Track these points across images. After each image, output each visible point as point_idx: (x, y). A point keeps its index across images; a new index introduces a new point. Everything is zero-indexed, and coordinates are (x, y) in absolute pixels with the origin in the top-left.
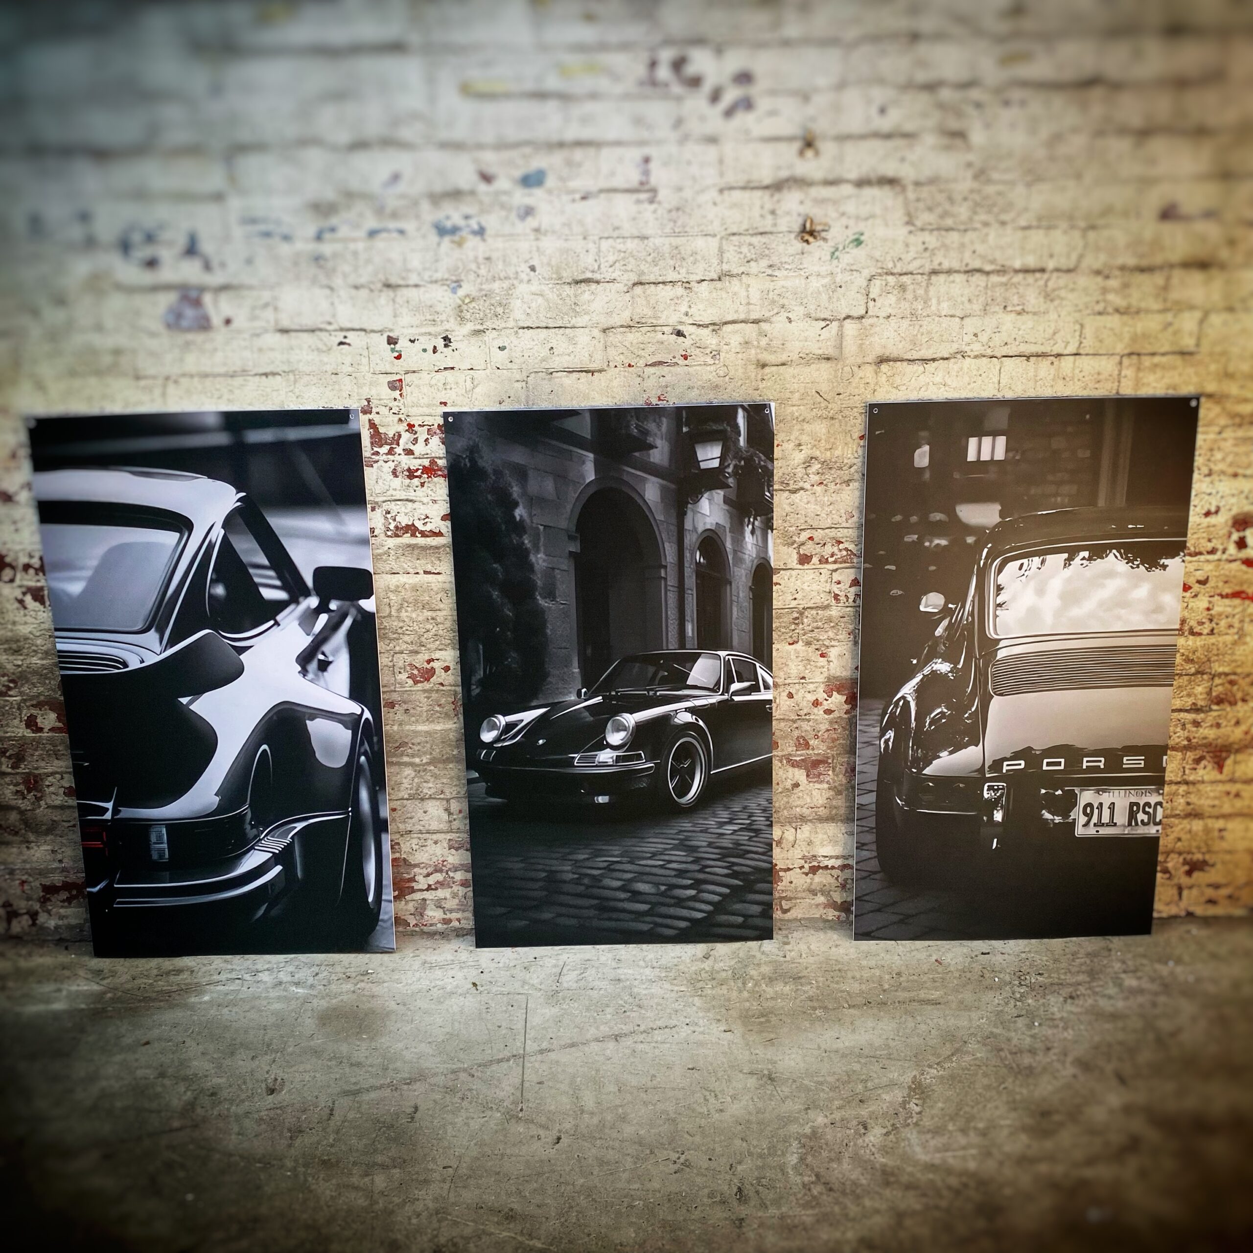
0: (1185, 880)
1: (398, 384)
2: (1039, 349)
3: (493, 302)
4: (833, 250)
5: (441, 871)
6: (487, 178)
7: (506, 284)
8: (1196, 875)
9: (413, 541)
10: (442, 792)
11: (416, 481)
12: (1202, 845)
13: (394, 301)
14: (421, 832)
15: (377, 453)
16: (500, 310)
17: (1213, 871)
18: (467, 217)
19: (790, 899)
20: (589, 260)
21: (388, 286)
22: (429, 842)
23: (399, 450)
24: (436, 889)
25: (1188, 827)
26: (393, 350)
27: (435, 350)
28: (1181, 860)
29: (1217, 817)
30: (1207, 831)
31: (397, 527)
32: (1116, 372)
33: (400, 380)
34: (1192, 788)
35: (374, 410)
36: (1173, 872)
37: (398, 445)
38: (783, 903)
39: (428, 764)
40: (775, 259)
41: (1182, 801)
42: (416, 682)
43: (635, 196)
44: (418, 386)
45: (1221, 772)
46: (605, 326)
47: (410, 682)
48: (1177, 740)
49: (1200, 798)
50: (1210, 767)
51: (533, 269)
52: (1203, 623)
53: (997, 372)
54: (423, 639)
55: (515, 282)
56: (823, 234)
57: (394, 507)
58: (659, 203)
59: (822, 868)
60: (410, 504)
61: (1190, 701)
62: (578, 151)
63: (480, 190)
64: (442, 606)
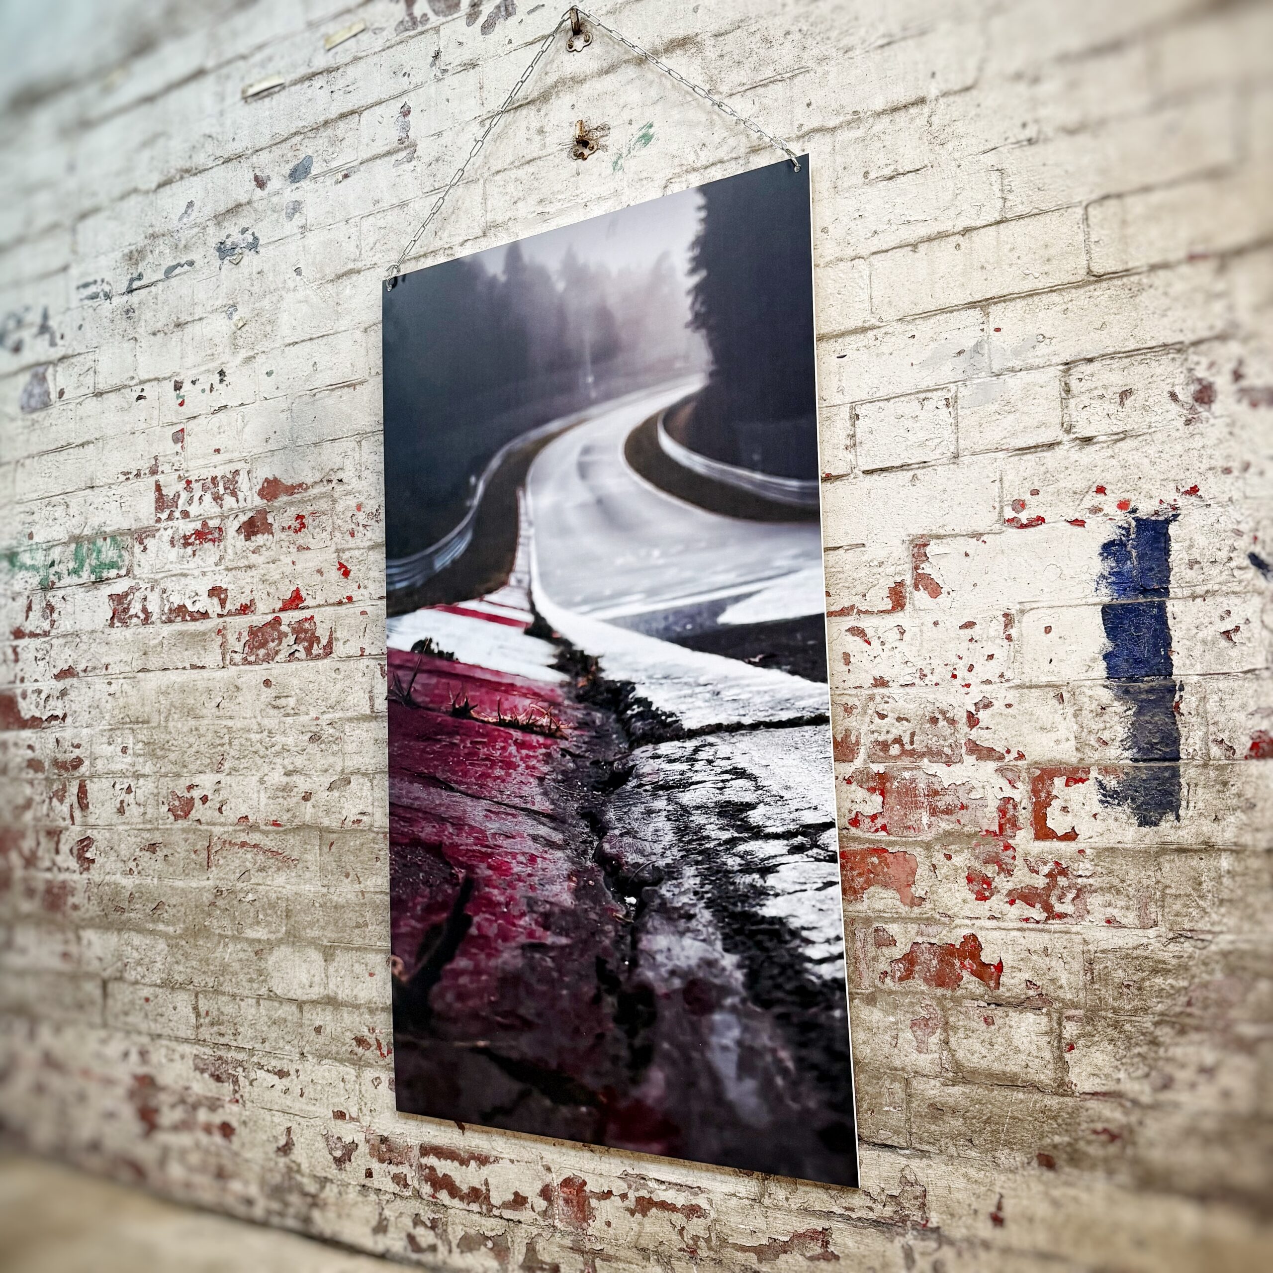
1: (180, 435)
2: (932, 228)
3: (263, 320)
4: (614, 158)
5: (184, 1103)
6: (261, 183)
9: (184, 626)
10: (192, 981)
11: (189, 550)
13: (182, 340)
15: (159, 520)
18: (244, 231)
19: (608, 1258)
21: (178, 325)
22: (177, 1055)
23: (177, 514)
24: (180, 1130)
26: (178, 397)
27: (212, 389)
31: (170, 610)
32: (1081, 237)
33: (182, 430)
35: (160, 469)
37: (177, 507)
38: (598, 1262)
40: (546, 191)
42: (177, 817)
43: (394, 158)
44: (196, 434)
47: (171, 817)
54: (186, 758)
56: (602, 141)
57: (170, 585)
58: (419, 158)
59: (656, 1205)
60: (183, 579)
62: (341, 124)
63: (255, 198)
64: (205, 711)
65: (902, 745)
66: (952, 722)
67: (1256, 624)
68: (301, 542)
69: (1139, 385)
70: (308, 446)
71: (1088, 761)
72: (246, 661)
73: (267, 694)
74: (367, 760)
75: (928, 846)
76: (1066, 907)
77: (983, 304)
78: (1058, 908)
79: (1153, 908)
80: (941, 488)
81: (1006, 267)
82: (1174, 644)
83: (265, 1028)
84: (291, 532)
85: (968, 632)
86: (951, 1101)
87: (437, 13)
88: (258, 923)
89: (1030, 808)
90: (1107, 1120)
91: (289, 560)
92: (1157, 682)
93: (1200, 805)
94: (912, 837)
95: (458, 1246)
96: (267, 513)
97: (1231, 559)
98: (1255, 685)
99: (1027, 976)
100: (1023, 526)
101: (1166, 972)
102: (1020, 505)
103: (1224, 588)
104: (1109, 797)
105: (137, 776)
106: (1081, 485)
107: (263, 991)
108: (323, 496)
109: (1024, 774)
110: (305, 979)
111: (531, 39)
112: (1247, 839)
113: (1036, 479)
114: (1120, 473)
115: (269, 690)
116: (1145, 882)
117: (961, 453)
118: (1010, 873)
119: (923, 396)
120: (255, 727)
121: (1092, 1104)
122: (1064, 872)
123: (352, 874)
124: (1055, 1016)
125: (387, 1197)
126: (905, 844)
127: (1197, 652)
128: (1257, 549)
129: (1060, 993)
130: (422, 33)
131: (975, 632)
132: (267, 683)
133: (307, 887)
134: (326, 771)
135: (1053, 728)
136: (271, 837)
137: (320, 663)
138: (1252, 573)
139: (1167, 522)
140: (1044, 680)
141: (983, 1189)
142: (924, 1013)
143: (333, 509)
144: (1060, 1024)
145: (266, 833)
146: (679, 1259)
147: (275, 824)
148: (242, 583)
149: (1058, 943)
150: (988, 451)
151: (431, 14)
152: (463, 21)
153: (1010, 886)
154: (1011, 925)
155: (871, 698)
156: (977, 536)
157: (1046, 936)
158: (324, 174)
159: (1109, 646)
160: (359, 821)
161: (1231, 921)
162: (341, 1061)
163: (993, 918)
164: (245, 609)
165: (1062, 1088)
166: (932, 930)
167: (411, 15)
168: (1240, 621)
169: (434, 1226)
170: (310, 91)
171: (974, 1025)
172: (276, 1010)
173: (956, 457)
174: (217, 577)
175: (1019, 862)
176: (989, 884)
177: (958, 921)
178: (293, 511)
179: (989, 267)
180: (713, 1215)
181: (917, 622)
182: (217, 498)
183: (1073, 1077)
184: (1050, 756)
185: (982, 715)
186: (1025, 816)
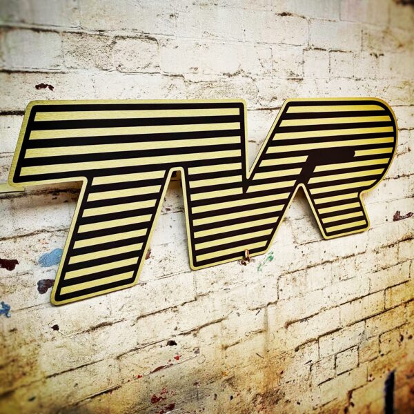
2: (355, 296)
4: (258, 266)
6: (7, 265)
7: (32, 346)
16: (27, 369)
20: (102, 310)
32: (384, 299)
40: (228, 279)
46: (118, 355)
51: (56, 328)
53: (339, 314)
55: (40, 343)
69: (392, 338)
81: (370, 308)
100: (371, 381)
102: (371, 375)
113: (374, 367)
117: (360, 364)
119: (352, 348)
139: (394, 372)
150: (365, 362)
156: (362, 386)
179: (366, 308)
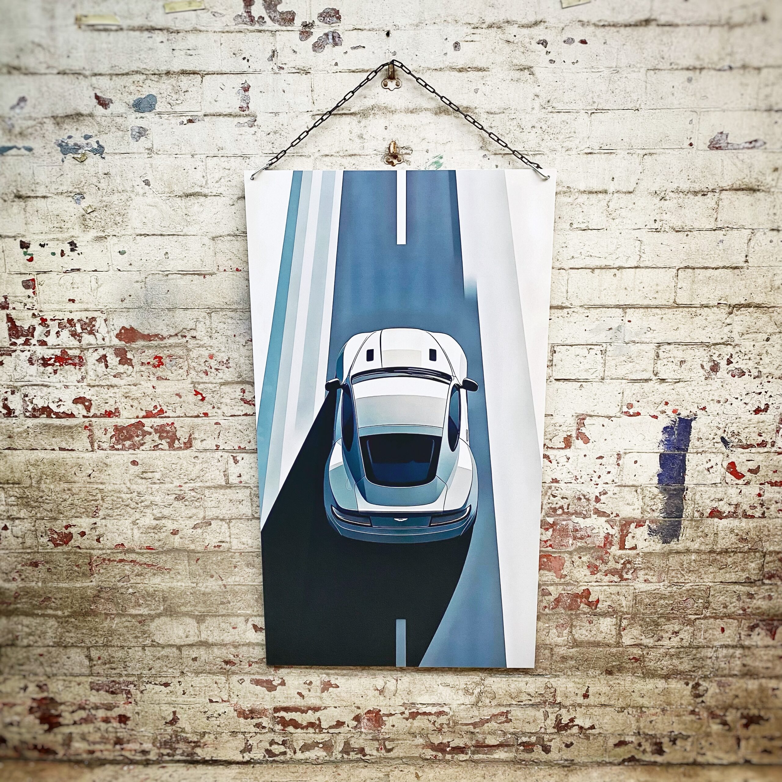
0: (741, 732)
1: (31, 283)
2: (603, 263)
3: (113, 211)
5: (84, 709)
6: (103, 103)
7: (124, 197)
8: (752, 727)
9: (49, 421)
10: (83, 641)
11: (50, 369)
12: (758, 702)
13: (25, 210)
14: (65, 675)
15: (15, 344)
16: (119, 219)
17: (767, 725)
18: (87, 137)
19: (393, 740)
20: (197, 176)
21: (19, 197)
22: (73, 684)
23: (33, 341)
24: (81, 724)
25: (745, 686)
26: (25, 254)
27: (62, 254)
28: (739, 714)
29: (771, 678)
30: (762, 689)
31: (34, 409)
32: (673, 284)
33: (33, 280)
34: (747, 652)
35: (11, 306)
36: (732, 724)
37: (33, 336)
38: (387, 743)
39: (69, 616)
41: (738, 662)
42: (56, 545)
43: (237, 120)
44: (48, 285)
45: (774, 639)
46: (214, 235)
47: (51, 545)
48: (733, 610)
49: (755, 660)
50: (763, 633)
51: (147, 183)
52: (755, 507)
53: (564, 283)
54: (61, 507)
55: (132, 195)
56: (406, 157)
57: (31, 392)
58: (259, 127)
59: (420, 714)
60: (45, 389)
61: (745, 575)
62: (183, 78)
63: (95, 113)
64: (76, 479)
65: (563, 510)
66: (588, 500)
67: (719, 465)
68: (159, 374)
69: (689, 359)
70: (163, 310)
71: (645, 518)
72: (113, 448)
73: (134, 469)
74: (224, 512)
75: (571, 553)
76: (629, 576)
77: (624, 307)
78: (625, 576)
79: (663, 575)
80: (594, 393)
81: (637, 291)
82: (687, 472)
83: (151, 662)
84: (150, 367)
85: (600, 461)
86: (571, 655)
87: (273, 20)
88: (139, 606)
89: (619, 537)
90: (635, 654)
91: (150, 385)
92: (677, 486)
93: (687, 535)
94: (564, 549)
95: (300, 750)
96: (127, 352)
97: (714, 438)
98: (715, 489)
99: (609, 603)
100: (630, 416)
101: (665, 598)
102: (630, 406)
103: (710, 450)
104: (652, 532)
105: (13, 519)
106: (658, 401)
107: (148, 642)
108: (177, 345)
109: (618, 523)
110: (181, 633)
111: (353, 69)
112: (703, 548)
113: (639, 395)
114: (676, 397)
115: (136, 468)
116: (662, 565)
117: (606, 378)
118: (606, 563)
119: (589, 347)
120: (125, 490)
121: (631, 650)
122: (629, 562)
123: (216, 576)
124: (619, 618)
125: (251, 735)
126: (560, 552)
127: (695, 476)
128: (724, 435)
129: (622, 609)
130: (260, 31)
131: (602, 461)
132: (134, 463)
133: (179, 584)
134: (190, 518)
135: (633, 504)
136: (145, 556)
137: (181, 452)
138: (721, 445)
139: (691, 420)
140: (631, 483)
141: (581, 686)
142: (562, 622)
143: (188, 355)
144: (621, 621)
145: (142, 554)
146: (432, 734)
147: (148, 548)
148: (106, 397)
149: (623, 590)
150: (618, 379)
151: (267, 19)
152: (297, 35)
153: (606, 569)
154: (604, 584)
155: (550, 488)
156: (609, 417)
157: (618, 588)
158: (169, 113)
159: (661, 470)
160: (220, 546)
161: (692, 579)
162: (214, 674)
163: (597, 581)
164: (109, 414)
165: (618, 644)
166: (569, 588)
167: (249, 12)
168: (714, 464)
169: (284, 743)
170: (150, 41)
171: (583, 624)
172: (159, 652)
173: (603, 379)
174: (79, 390)
175: (611, 558)
176: (597, 568)
177: (581, 584)
178: (151, 353)
179: (629, 289)
180: (451, 713)
181: (576, 454)
182: (74, 334)
183: (623, 640)
184: (630, 515)
185: (603, 498)
186: (616, 540)
